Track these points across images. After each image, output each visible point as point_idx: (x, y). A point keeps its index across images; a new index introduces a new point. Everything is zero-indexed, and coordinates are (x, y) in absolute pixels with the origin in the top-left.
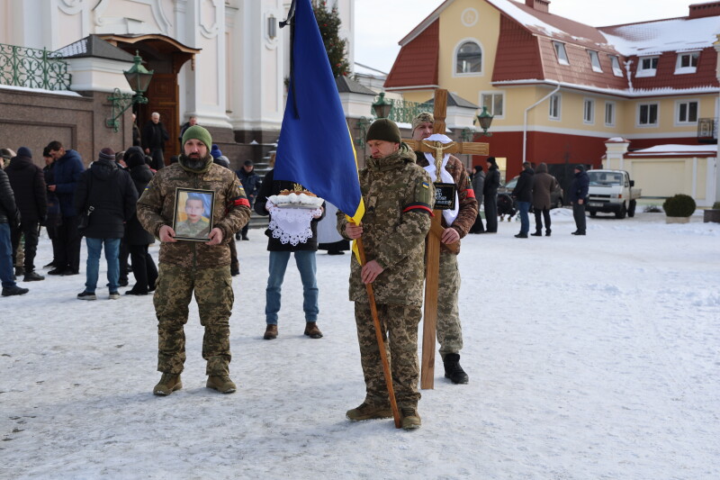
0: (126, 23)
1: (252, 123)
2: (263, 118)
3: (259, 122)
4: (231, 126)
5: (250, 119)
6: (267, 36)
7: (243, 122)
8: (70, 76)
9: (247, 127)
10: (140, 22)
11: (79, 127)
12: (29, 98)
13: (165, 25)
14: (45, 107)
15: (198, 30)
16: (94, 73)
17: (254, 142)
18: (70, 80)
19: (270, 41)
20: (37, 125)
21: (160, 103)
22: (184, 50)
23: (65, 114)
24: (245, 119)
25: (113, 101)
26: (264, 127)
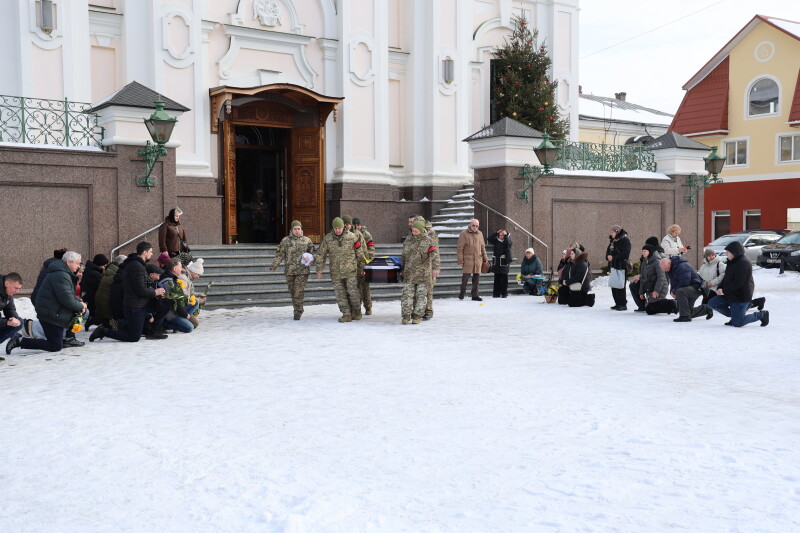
0: (260, 76)
1: (425, 177)
2: (436, 172)
3: (431, 177)
4: (394, 182)
5: (423, 174)
6: (443, 81)
7: (413, 177)
8: (103, 129)
9: (417, 182)
10: (277, 72)
11: (97, 187)
12: (22, 155)
13: (311, 75)
14: (46, 165)
15: (347, 77)
16: (117, 124)
17: (425, 199)
18: (102, 134)
19: (446, 85)
20: (38, 186)
21: (304, 160)
22: (320, 99)
23: (77, 173)
24: (415, 173)
25: (146, 155)
26: (435, 182)
